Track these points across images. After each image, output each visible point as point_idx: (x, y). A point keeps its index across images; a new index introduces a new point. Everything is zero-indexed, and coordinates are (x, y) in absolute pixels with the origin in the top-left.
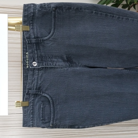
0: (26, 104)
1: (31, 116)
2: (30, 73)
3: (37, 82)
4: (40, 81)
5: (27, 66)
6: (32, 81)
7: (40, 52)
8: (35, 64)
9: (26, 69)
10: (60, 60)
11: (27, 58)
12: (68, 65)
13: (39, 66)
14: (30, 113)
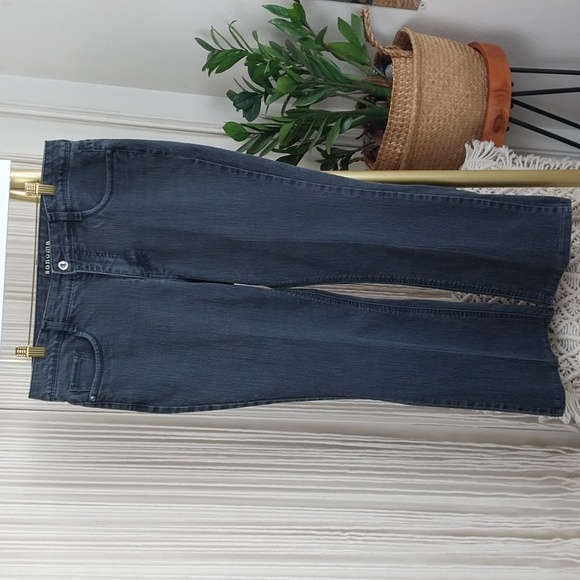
0: (41, 351)
1: (50, 377)
2: (53, 286)
3: (67, 306)
4: (74, 305)
5: (47, 270)
6: (57, 303)
7: (77, 241)
8: (64, 265)
9: (44, 277)
10: (121, 261)
11: (47, 253)
12: (139, 271)
13: (72, 270)
14: (47, 370)
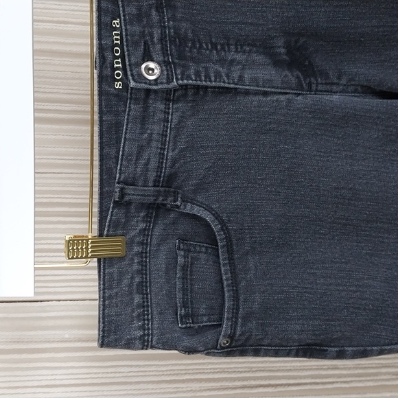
0: (115, 246)
1: (137, 299)
2: (132, 113)
3: (160, 153)
4: (173, 151)
5: (118, 81)
6: (141, 149)
7: (174, 18)
8: (152, 70)
9: (112, 94)
10: (260, 58)
11: (117, 45)
12: (293, 80)
13: (169, 81)
14: (130, 285)
